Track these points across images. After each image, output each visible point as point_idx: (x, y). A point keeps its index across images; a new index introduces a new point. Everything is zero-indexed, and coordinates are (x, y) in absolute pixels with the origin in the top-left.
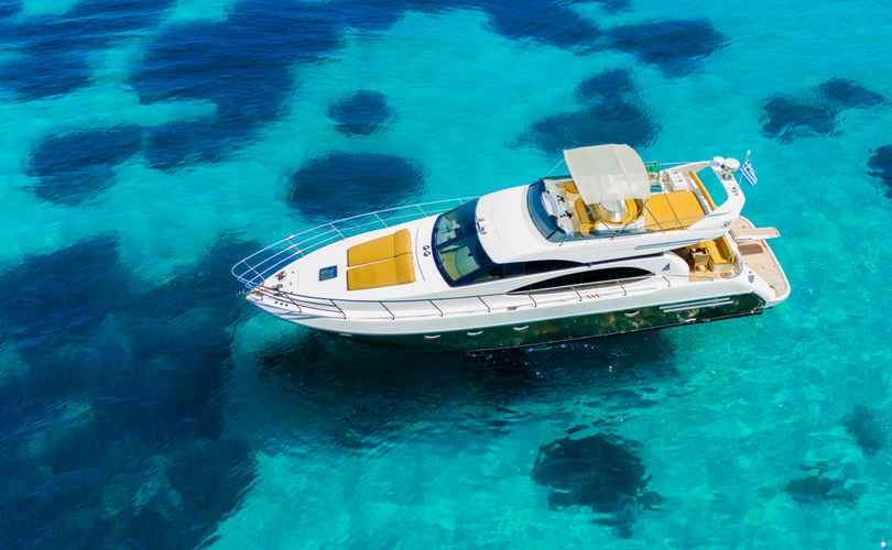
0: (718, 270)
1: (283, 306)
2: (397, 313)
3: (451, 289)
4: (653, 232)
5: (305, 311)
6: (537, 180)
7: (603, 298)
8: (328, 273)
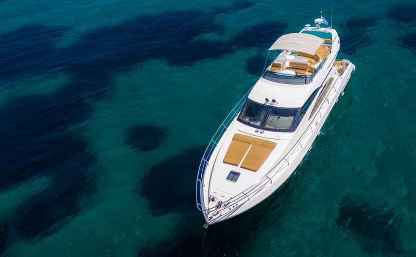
1: (236, 207)
4: (327, 59)
8: (233, 176)
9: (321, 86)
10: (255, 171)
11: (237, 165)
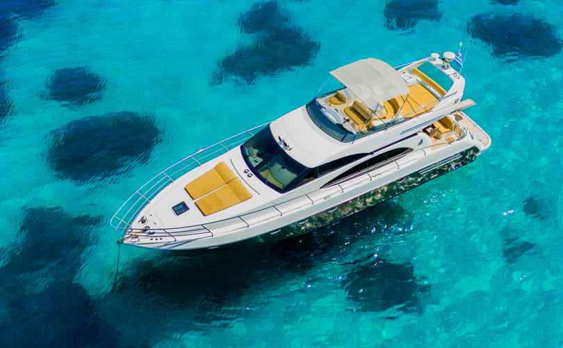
0: (443, 138)
1: (159, 241)
2: (249, 222)
3: (283, 195)
4: (411, 118)
5: (179, 239)
6: (310, 100)
7: (383, 175)
8: (181, 208)
9: (372, 153)
10: (204, 215)
11: (193, 199)
